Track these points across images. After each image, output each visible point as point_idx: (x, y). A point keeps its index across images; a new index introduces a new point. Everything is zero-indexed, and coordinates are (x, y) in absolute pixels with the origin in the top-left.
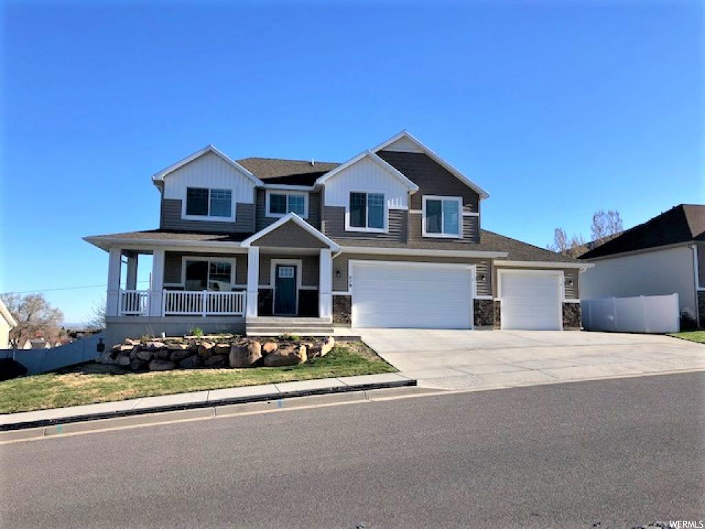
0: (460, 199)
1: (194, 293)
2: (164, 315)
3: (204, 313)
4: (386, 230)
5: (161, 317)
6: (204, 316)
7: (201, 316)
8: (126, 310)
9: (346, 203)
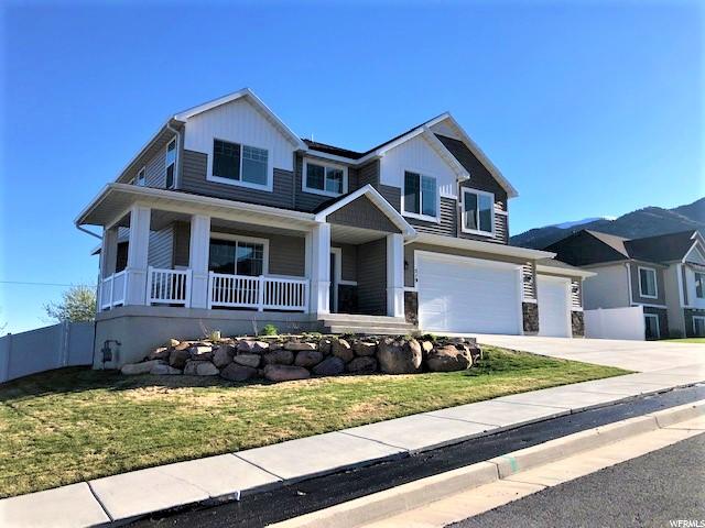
0: (492, 195)
1: (248, 278)
2: (210, 308)
3: (261, 306)
4: (437, 220)
5: (207, 309)
6: (261, 310)
7: (256, 310)
8: (157, 297)
9: (400, 184)
